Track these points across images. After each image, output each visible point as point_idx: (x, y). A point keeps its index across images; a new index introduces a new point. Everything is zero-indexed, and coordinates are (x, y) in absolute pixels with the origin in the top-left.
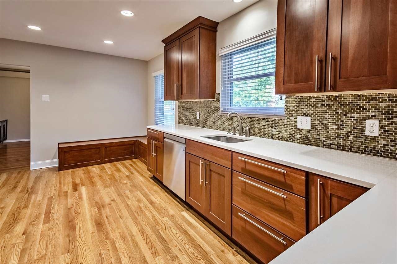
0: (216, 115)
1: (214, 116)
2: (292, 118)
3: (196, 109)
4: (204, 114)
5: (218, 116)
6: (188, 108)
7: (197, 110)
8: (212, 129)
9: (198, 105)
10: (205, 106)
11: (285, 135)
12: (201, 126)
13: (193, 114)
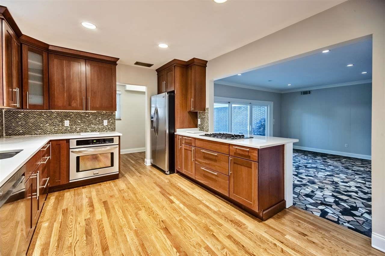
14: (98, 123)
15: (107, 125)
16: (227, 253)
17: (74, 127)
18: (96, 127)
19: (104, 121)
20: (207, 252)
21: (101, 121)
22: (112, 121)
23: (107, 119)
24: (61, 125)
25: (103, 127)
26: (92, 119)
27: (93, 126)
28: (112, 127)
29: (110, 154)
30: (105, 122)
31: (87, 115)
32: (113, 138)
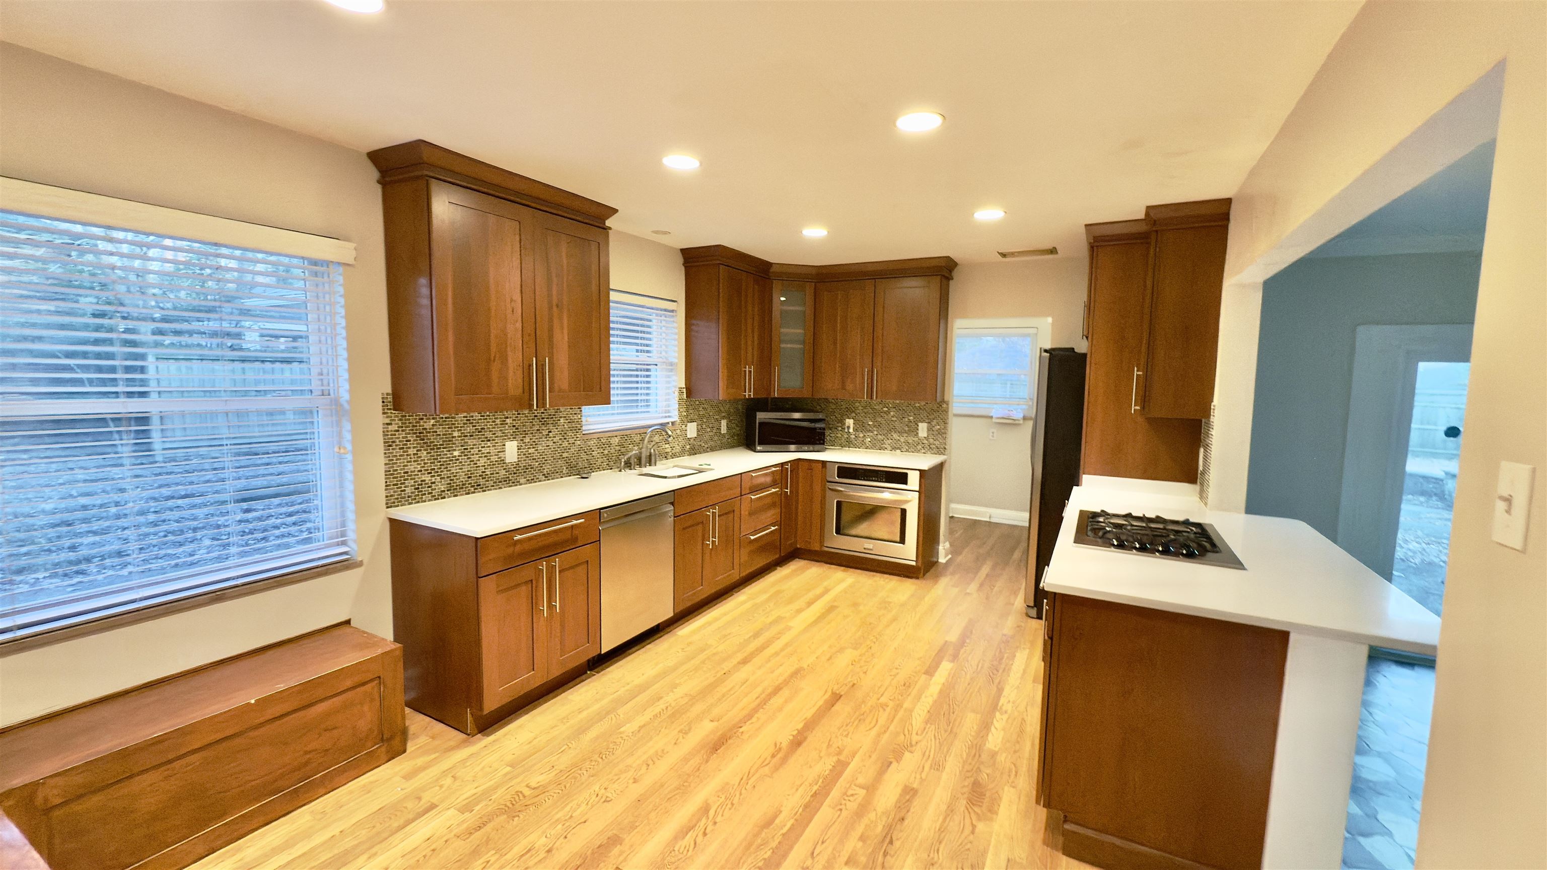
0: (571, 441)
1: (565, 444)
2: (683, 426)
3: (499, 434)
4: (534, 445)
5: (579, 442)
6: (456, 434)
7: (506, 437)
8: (562, 477)
9: (508, 421)
10: (535, 422)
11: (678, 449)
12: (522, 481)
13: (486, 450)
14: (907, 429)
15: (926, 436)
16: (856, 796)
17: (861, 435)
18: (902, 440)
19: (920, 424)
20: (831, 767)
21: (912, 424)
22: (939, 427)
23: (927, 421)
24: (840, 429)
25: (916, 439)
26: (894, 419)
27: (895, 436)
28: (937, 443)
29: (900, 510)
30: (923, 429)
31: (885, 409)
32: (906, 474)
